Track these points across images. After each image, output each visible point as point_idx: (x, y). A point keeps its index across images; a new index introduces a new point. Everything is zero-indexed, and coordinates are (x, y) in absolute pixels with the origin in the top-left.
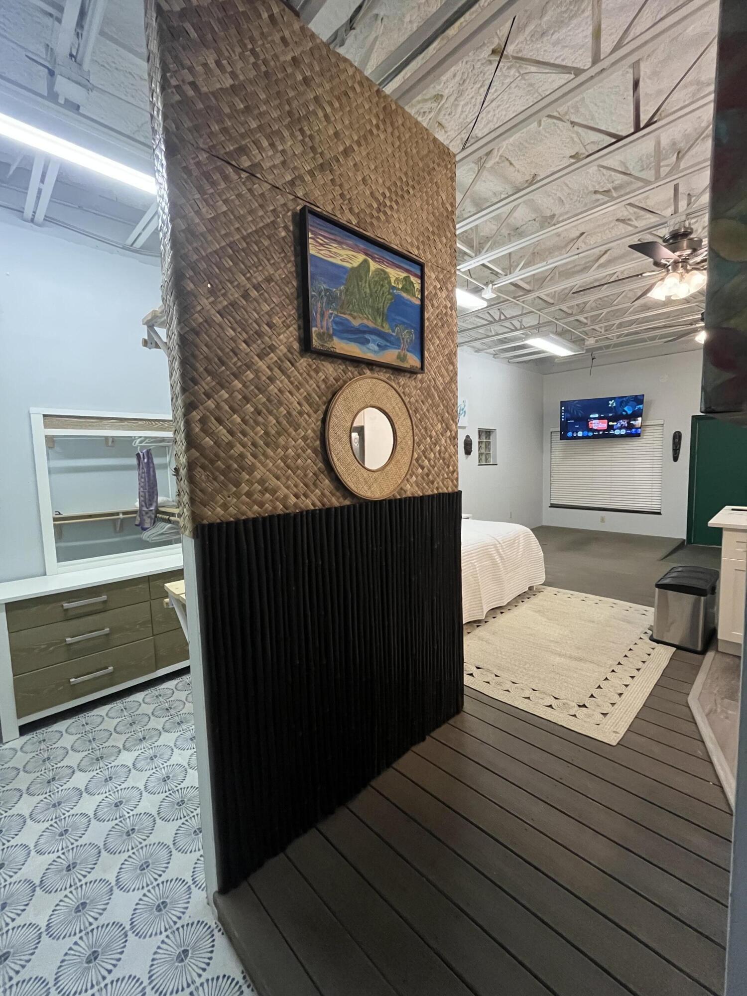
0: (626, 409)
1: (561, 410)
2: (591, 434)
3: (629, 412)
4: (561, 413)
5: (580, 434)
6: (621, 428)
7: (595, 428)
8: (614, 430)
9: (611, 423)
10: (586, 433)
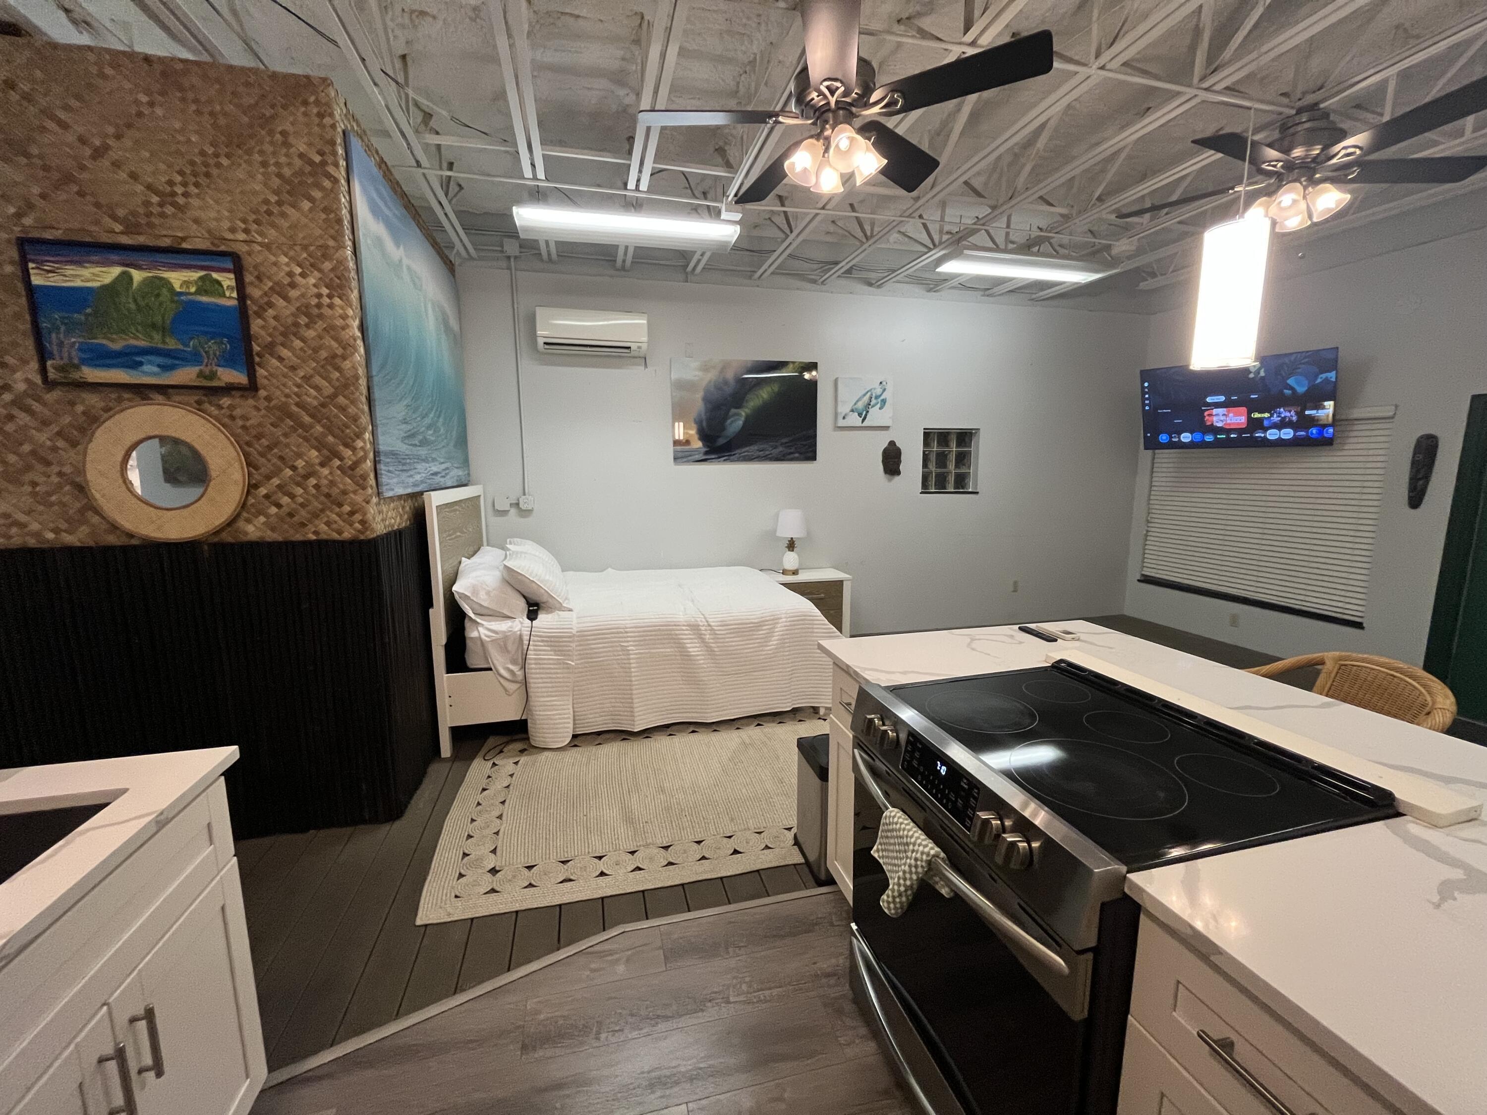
0: (1291, 381)
1: (1143, 388)
2: (1209, 438)
3: (1301, 390)
4: (1144, 394)
5: (1186, 437)
6: (1282, 424)
7: (1220, 425)
8: (1265, 430)
9: (1257, 415)
10: (1198, 437)
